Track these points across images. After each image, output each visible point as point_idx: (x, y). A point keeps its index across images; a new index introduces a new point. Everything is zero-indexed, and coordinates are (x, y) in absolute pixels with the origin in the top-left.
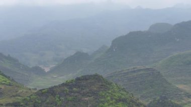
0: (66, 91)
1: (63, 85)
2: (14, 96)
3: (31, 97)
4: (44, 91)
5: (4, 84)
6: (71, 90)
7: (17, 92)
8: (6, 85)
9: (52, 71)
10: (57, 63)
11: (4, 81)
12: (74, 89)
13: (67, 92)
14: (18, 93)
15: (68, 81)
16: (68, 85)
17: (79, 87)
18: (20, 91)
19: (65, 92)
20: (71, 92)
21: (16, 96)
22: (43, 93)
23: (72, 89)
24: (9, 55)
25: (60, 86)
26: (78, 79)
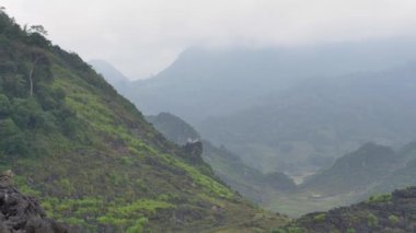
0: (372, 220)
1: (363, 205)
2: (246, 225)
3: (290, 229)
4: (317, 217)
5: (223, 198)
6: (382, 219)
7: (252, 216)
8: (229, 200)
9: (310, 184)
10: (317, 168)
11: (222, 192)
12: (392, 217)
13: (376, 223)
14: (255, 219)
15: (375, 198)
16: (374, 207)
17: (403, 214)
18: (259, 216)
19: (370, 224)
20: (385, 225)
21: (252, 225)
22: (316, 222)
23: (385, 217)
24: (222, 146)
25: (354, 208)
26: (398, 194)
